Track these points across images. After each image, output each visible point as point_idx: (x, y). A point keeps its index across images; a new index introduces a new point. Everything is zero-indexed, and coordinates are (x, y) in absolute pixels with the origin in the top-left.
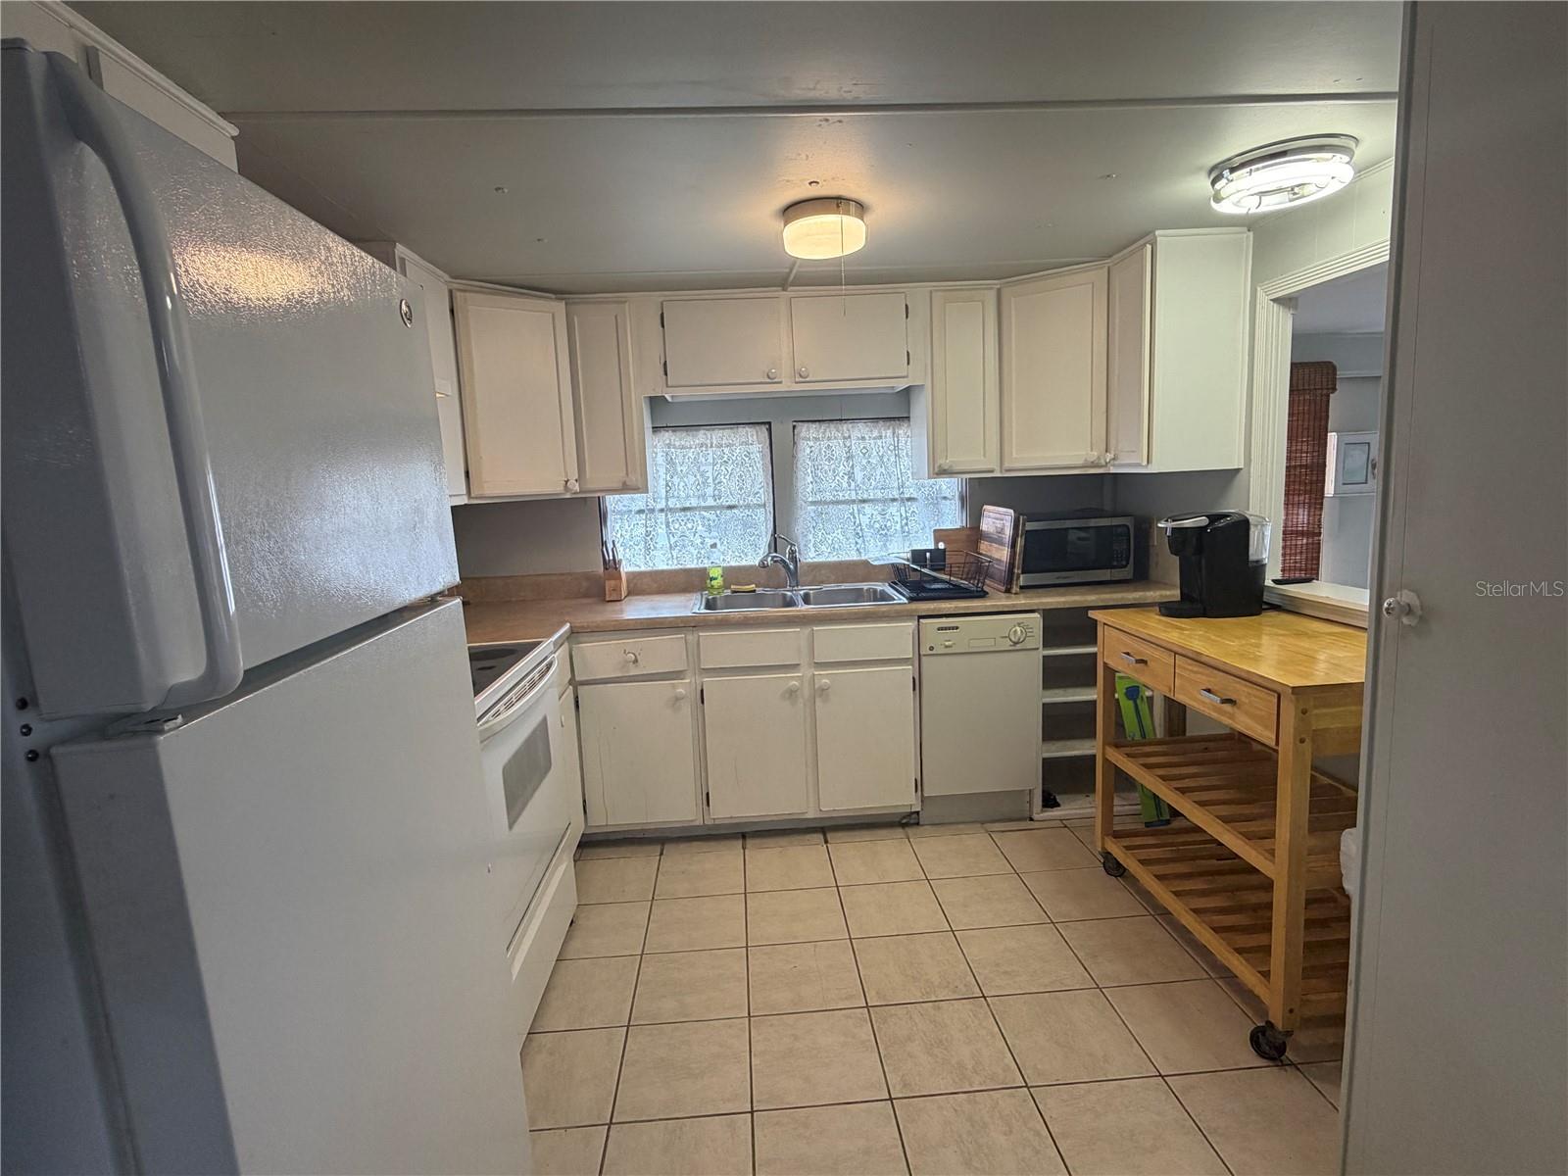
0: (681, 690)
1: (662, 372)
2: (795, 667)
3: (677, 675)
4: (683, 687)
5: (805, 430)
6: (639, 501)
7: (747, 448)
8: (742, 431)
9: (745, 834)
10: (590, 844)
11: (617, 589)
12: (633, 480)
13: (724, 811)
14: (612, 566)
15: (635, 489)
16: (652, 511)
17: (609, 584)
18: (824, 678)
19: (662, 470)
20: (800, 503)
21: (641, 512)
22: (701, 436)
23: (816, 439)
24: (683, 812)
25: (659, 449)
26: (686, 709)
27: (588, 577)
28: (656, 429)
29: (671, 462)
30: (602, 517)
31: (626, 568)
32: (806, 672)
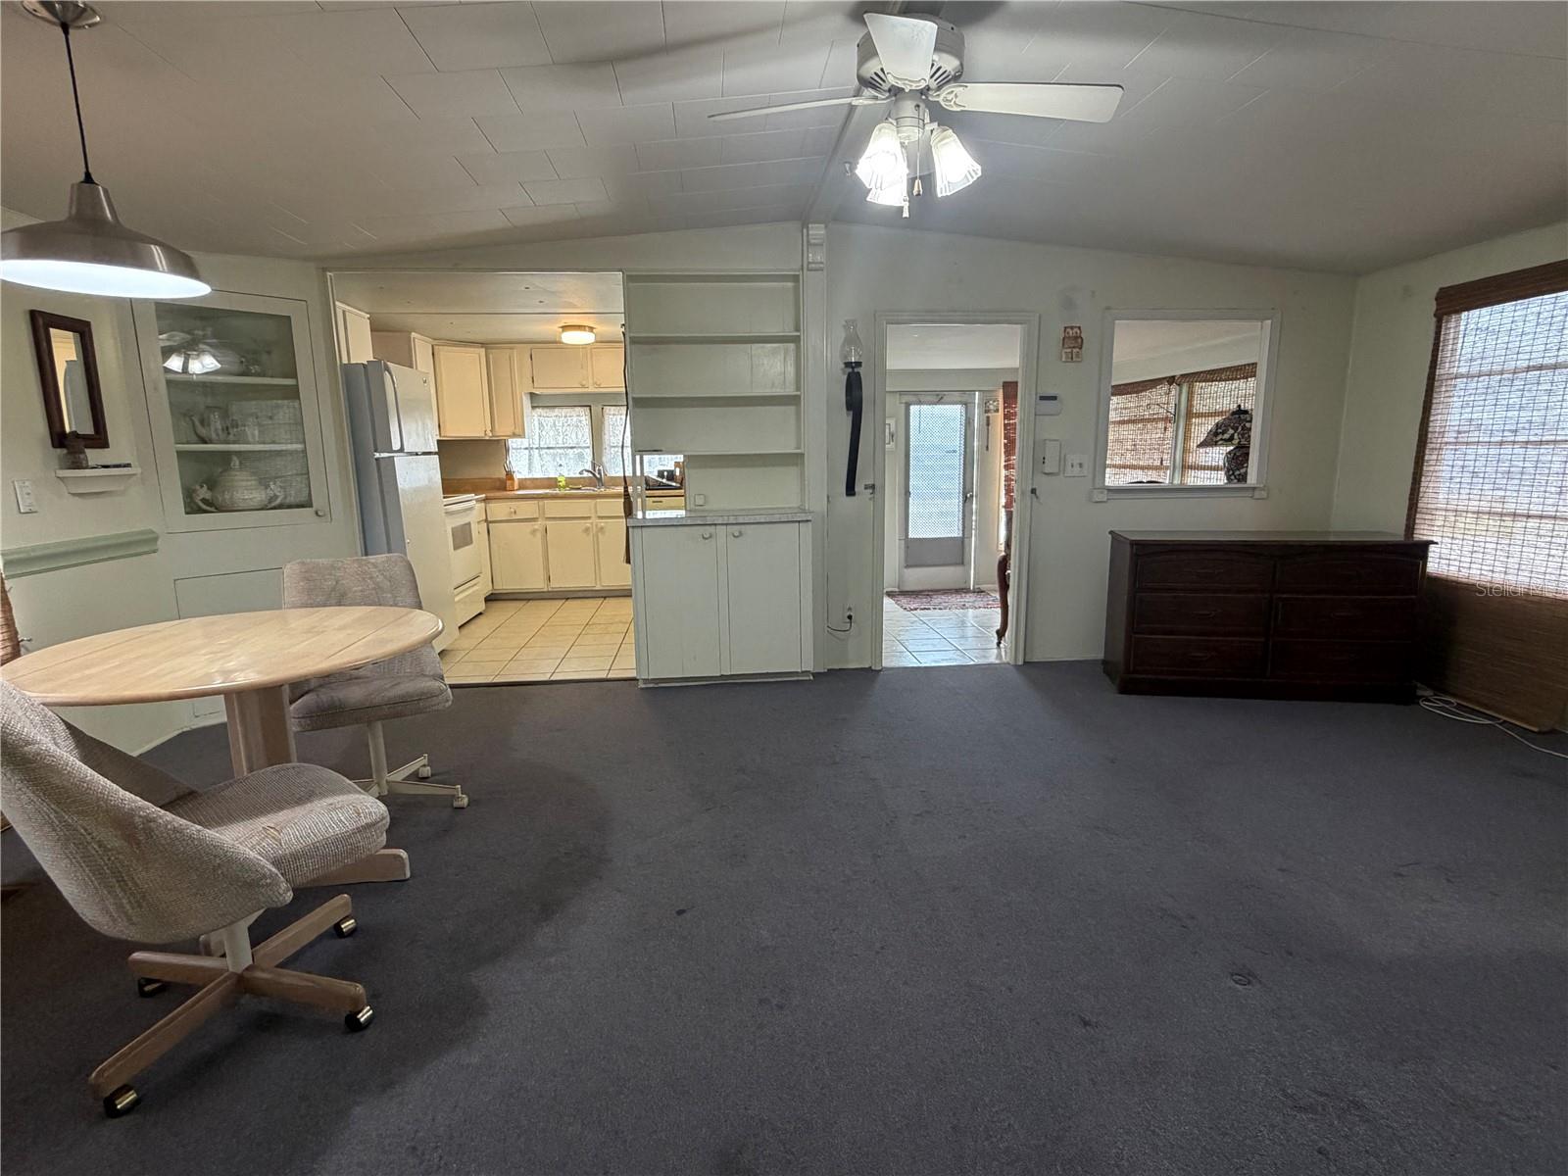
0: (536, 527)
1: (531, 382)
2: (589, 518)
3: (534, 520)
4: (537, 525)
5: (607, 409)
6: (525, 443)
7: (580, 417)
8: (577, 409)
9: (567, 596)
10: (491, 599)
11: (513, 485)
12: (517, 431)
13: (557, 584)
14: (510, 475)
15: (519, 436)
16: (532, 448)
17: (509, 482)
18: (602, 523)
19: (537, 428)
20: (606, 445)
21: (526, 449)
22: (557, 411)
23: (614, 415)
24: (538, 584)
25: (534, 419)
26: (539, 535)
27: (499, 479)
28: (533, 407)
29: (540, 424)
30: (507, 450)
31: (517, 476)
32: (594, 520)
